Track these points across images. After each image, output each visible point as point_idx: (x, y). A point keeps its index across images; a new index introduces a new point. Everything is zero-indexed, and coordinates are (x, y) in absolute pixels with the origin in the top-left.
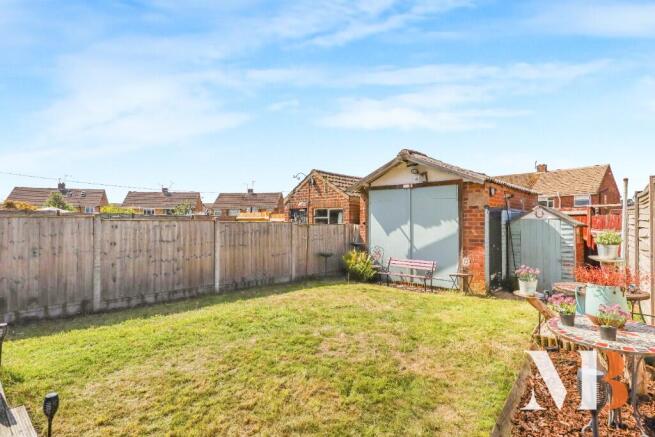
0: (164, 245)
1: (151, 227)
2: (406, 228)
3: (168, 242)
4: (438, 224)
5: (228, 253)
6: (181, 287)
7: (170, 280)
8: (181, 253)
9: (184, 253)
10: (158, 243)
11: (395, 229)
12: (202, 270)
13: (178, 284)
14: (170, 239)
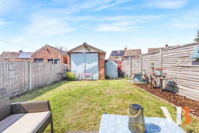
0: (10, 72)
1: (4, 64)
2: (83, 64)
3: (11, 70)
4: (92, 63)
5: (33, 75)
6: (17, 90)
7: (13, 88)
8: (17, 75)
9: (18, 75)
10: (8, 71)
11: (79, 65)
12: (25, 82)
13: (16, 89)
14: (12, 69)
